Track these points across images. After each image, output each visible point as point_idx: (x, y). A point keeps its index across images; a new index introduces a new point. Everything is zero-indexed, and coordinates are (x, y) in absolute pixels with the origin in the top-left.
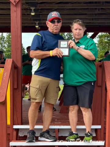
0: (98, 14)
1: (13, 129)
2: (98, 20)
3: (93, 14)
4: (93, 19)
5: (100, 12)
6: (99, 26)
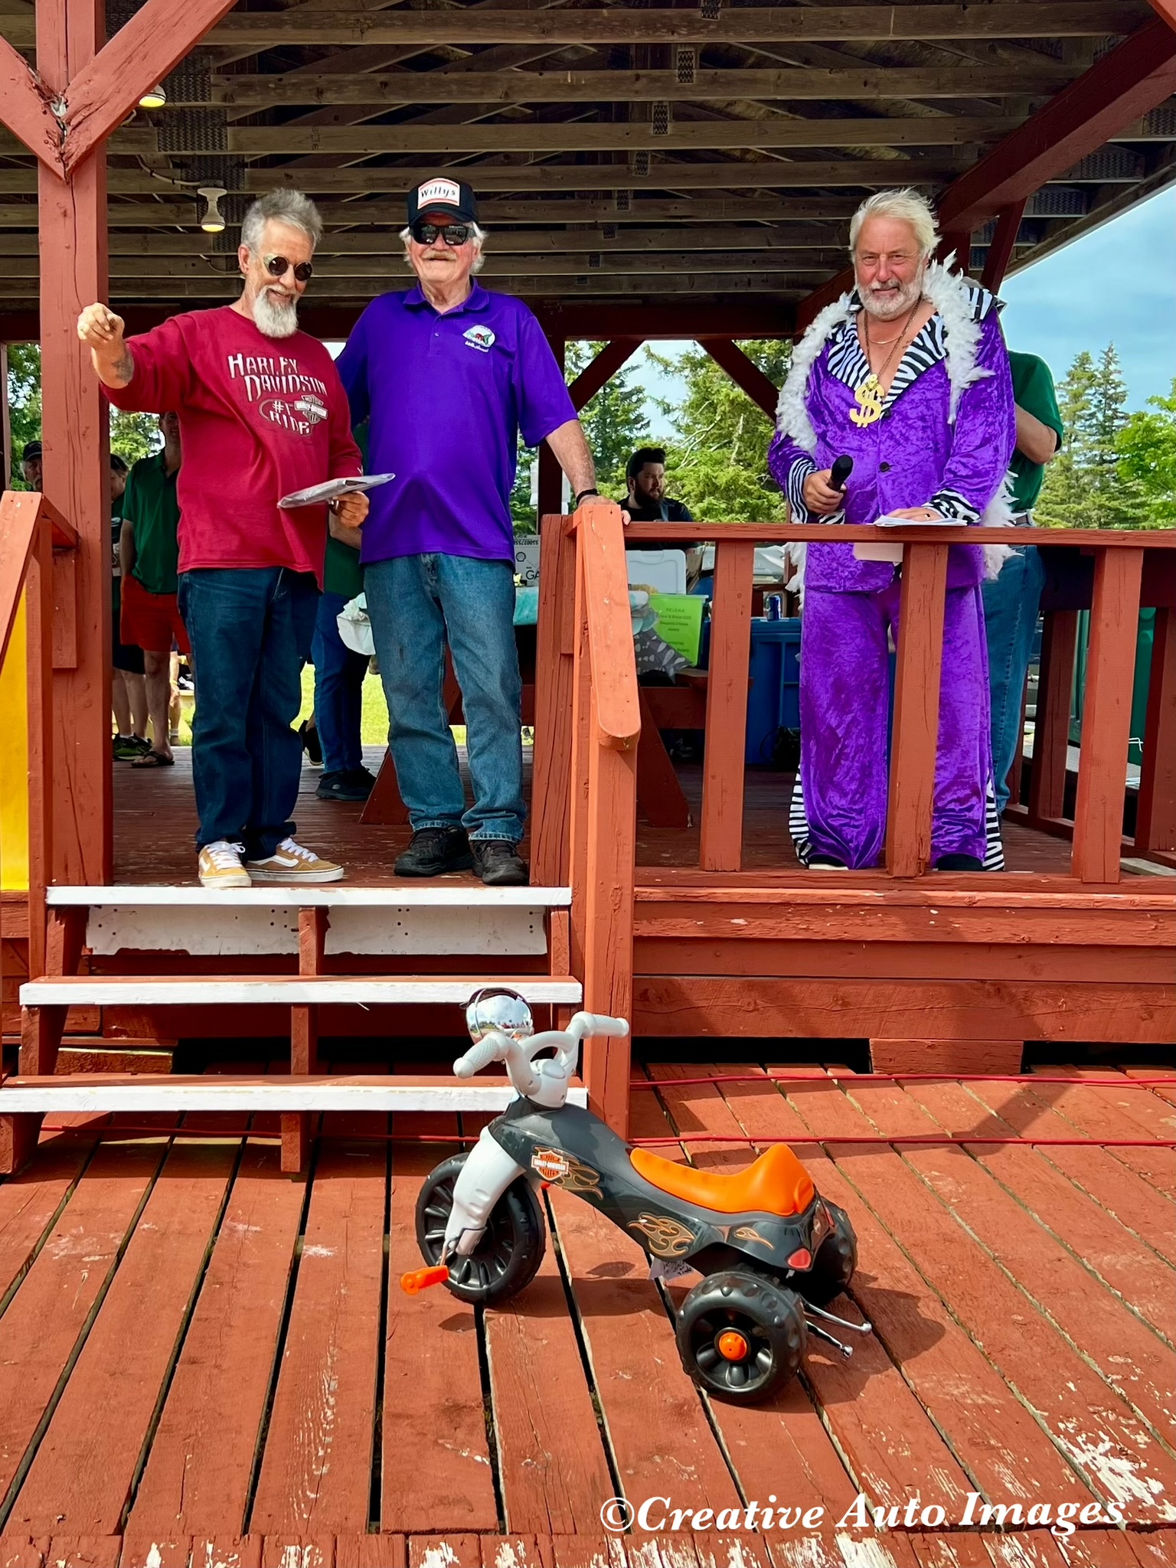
0: (622, 226)
1: (50, 906)
2: (629, 265)
3: (594, 227)
4: (594, 259)
5: (633, 214)
6: (640, 301)
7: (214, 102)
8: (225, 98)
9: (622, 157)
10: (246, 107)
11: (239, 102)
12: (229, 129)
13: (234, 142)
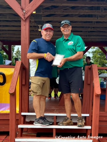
0: (91, 31)
1: (21, 115)
3: (87, 31)
7: (41, 13)
8: (43, 13)
9: (92, 22)
10: (46, 14)
11: (45, 13)
12: (43, 17)
13: (43, 19)
